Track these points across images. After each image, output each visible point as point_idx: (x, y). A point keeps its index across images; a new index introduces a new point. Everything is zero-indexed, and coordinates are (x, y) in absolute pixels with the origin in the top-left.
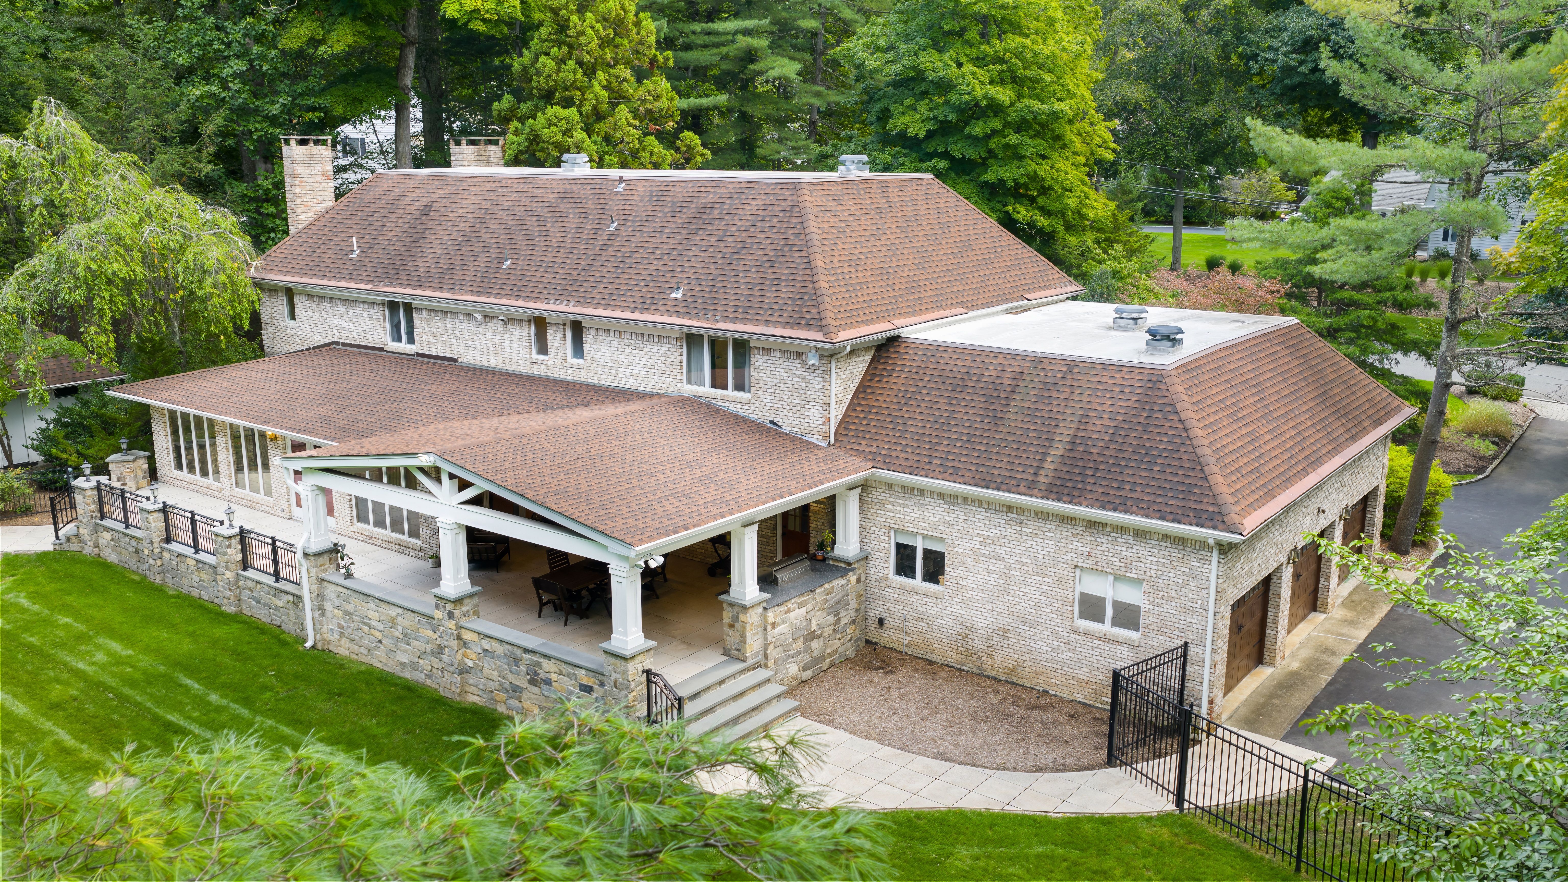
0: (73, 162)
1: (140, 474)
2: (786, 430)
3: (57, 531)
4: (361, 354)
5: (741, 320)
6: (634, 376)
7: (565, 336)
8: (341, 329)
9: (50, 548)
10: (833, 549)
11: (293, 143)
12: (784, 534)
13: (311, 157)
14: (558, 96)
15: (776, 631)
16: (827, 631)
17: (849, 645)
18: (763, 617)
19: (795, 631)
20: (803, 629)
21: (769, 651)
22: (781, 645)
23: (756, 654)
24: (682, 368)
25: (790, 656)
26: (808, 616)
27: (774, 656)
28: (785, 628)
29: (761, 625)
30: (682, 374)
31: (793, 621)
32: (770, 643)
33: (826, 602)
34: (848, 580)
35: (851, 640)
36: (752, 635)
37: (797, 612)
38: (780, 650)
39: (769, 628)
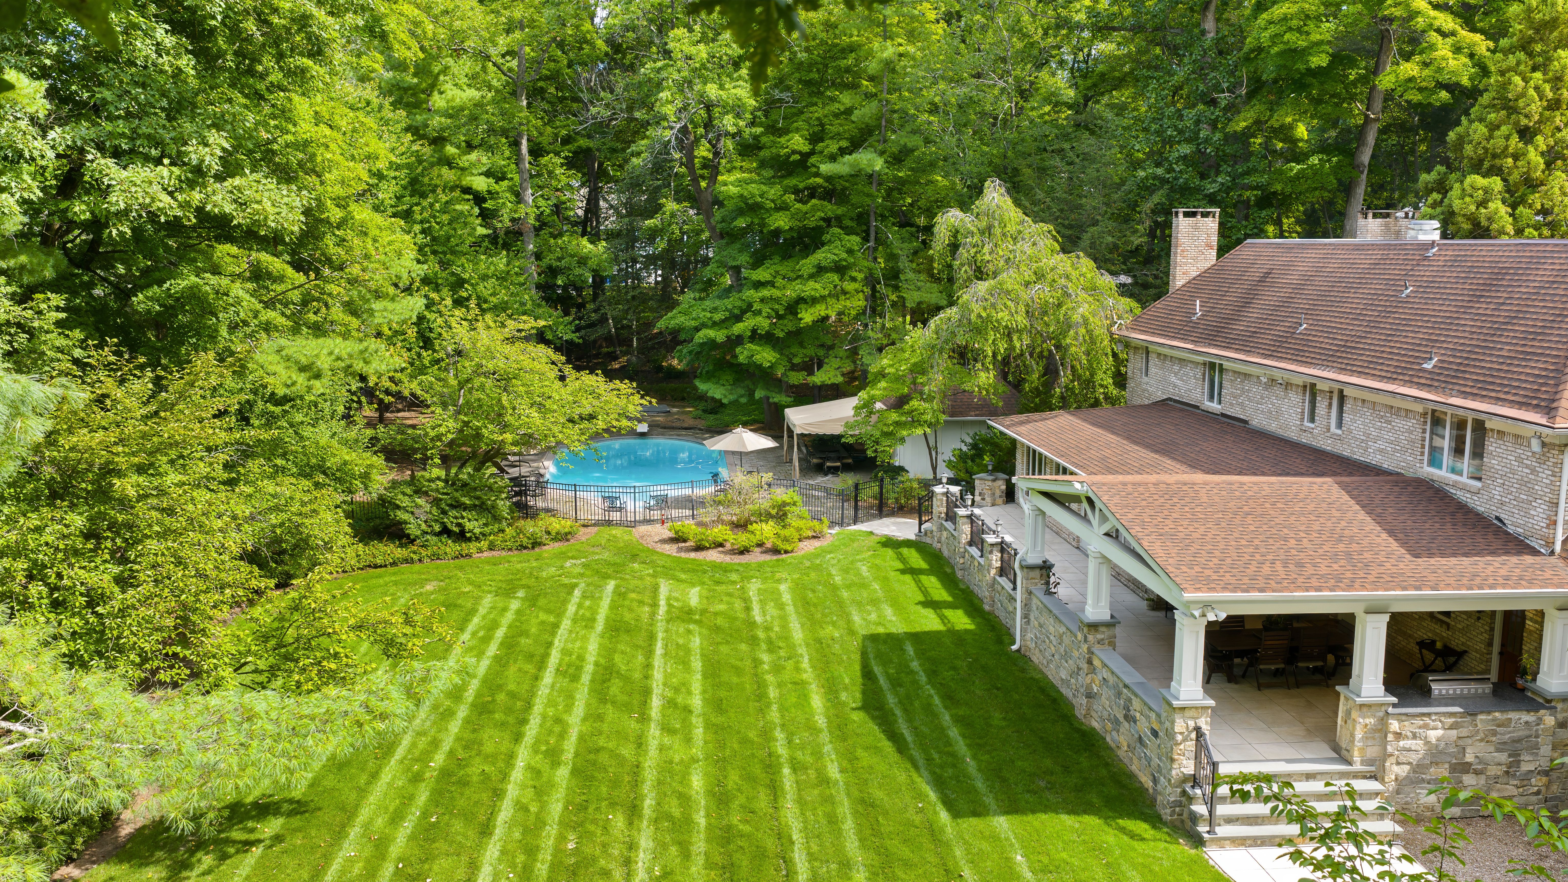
0: (997, 231)
1: (998, 493)
2: (1511, 529)
3: (920, 524)
4: (1182, 410)
5: (1474, 396)
6: (1381, 451)
7: (1330, 405)
8: (1175, 386)
9: (913, 537)
10: (1534, 680)
11: (1181, 215)
12: (1501, 653)
13: (1196, 228)
14: (1486, 164)
15: (1401, 743)
16: (1493, 771)
17: (1534, 798)
18: (1383, 722)
19: (1435, 754)
20: (1449, 754)
21: (1387, 764)
22: (1409, 763)
23: (1370, 762)
24: (1423, 446)
25: (1423, 780)
26: (1461, 743)
27: (1396, 771)
28: (1417, 744)
29: (1381, 731)
30: (1422, 454)
31: (1434, 741)
32: (1391, 755)
33: (1494, 733)
34: (1540, 719)
35: (1538, 793)
36: (1365, 738)
37: (1440, 732)
38: (1407, 768)
39: (1390, 737)
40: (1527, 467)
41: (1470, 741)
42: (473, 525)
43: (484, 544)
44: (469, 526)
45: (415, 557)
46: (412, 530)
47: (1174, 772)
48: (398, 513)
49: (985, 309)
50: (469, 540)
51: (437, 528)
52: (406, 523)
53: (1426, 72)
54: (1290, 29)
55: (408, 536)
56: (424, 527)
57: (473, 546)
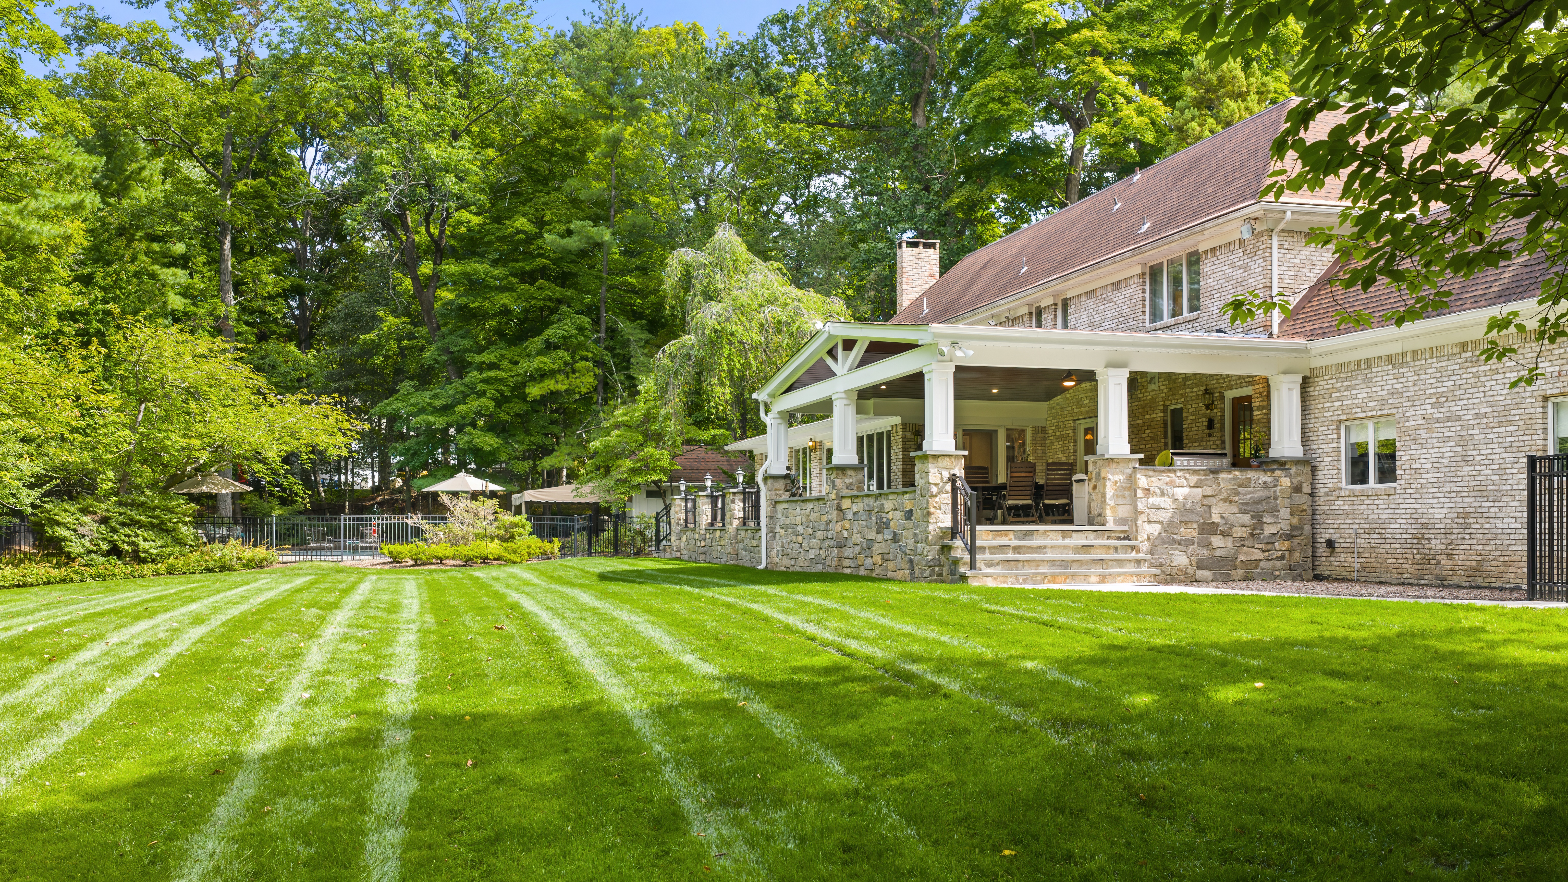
2: (1230, 333)
13: (919, 257)
15: (1151, 500)
16: (1239, 532)
17: (1278, 564)
18: (1131, 478)
19: (1184, 513)
20: (1197, 514)
21: (1139, 522)
22: (1160, 522)
23: (1123, 521)
24: (1144, 306)
25: (1174, 540)
26: (1206, 502)
27: (1148, 530)
28: (1165, 502)
29: (1130, 489)
30: (1144, 313)
31: (1181, 498)
32: (1142, 512)
33: (1237, 493)
34: (1276, 479)
35: (1282, 558)
36: (1116, 496)
37: (1186, 490)
38: (1158, 527)
39: (1140, 493)
40: (1240, 267)
41: (1213, 500)
42: (148, 543)
43: (162, 567)
44: (143, 545)
45: (75, 576)
46: (74, 547)
47: (931, 528)
48: (56, 529)
49: (719, 324)
50: (143, 561)
51: (105, 547)
52: (65, 539)
53: (1115, 130)
54: (993, 100)
55: (68, 555)
56: (88, 544)
57: (148, 568)
